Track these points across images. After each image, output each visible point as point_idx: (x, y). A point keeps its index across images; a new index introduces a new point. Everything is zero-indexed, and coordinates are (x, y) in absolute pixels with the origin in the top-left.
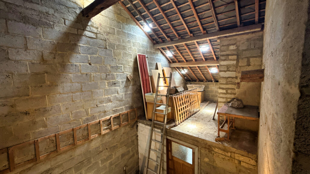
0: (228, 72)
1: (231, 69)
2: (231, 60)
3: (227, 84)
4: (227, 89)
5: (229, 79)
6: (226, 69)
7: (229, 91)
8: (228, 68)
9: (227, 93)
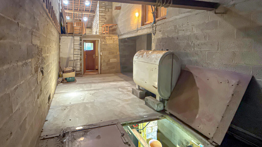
0: (102, 13)
1: (103, 12)
2: (103, 8)
3: (102, 18)
4: (102, 20)
5: (103, 16)
6: (101, 12)
7: (103, 21)
8: (102, 12)
9: (102, 22)
